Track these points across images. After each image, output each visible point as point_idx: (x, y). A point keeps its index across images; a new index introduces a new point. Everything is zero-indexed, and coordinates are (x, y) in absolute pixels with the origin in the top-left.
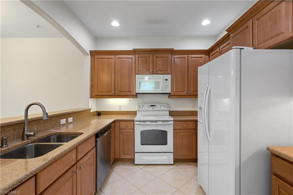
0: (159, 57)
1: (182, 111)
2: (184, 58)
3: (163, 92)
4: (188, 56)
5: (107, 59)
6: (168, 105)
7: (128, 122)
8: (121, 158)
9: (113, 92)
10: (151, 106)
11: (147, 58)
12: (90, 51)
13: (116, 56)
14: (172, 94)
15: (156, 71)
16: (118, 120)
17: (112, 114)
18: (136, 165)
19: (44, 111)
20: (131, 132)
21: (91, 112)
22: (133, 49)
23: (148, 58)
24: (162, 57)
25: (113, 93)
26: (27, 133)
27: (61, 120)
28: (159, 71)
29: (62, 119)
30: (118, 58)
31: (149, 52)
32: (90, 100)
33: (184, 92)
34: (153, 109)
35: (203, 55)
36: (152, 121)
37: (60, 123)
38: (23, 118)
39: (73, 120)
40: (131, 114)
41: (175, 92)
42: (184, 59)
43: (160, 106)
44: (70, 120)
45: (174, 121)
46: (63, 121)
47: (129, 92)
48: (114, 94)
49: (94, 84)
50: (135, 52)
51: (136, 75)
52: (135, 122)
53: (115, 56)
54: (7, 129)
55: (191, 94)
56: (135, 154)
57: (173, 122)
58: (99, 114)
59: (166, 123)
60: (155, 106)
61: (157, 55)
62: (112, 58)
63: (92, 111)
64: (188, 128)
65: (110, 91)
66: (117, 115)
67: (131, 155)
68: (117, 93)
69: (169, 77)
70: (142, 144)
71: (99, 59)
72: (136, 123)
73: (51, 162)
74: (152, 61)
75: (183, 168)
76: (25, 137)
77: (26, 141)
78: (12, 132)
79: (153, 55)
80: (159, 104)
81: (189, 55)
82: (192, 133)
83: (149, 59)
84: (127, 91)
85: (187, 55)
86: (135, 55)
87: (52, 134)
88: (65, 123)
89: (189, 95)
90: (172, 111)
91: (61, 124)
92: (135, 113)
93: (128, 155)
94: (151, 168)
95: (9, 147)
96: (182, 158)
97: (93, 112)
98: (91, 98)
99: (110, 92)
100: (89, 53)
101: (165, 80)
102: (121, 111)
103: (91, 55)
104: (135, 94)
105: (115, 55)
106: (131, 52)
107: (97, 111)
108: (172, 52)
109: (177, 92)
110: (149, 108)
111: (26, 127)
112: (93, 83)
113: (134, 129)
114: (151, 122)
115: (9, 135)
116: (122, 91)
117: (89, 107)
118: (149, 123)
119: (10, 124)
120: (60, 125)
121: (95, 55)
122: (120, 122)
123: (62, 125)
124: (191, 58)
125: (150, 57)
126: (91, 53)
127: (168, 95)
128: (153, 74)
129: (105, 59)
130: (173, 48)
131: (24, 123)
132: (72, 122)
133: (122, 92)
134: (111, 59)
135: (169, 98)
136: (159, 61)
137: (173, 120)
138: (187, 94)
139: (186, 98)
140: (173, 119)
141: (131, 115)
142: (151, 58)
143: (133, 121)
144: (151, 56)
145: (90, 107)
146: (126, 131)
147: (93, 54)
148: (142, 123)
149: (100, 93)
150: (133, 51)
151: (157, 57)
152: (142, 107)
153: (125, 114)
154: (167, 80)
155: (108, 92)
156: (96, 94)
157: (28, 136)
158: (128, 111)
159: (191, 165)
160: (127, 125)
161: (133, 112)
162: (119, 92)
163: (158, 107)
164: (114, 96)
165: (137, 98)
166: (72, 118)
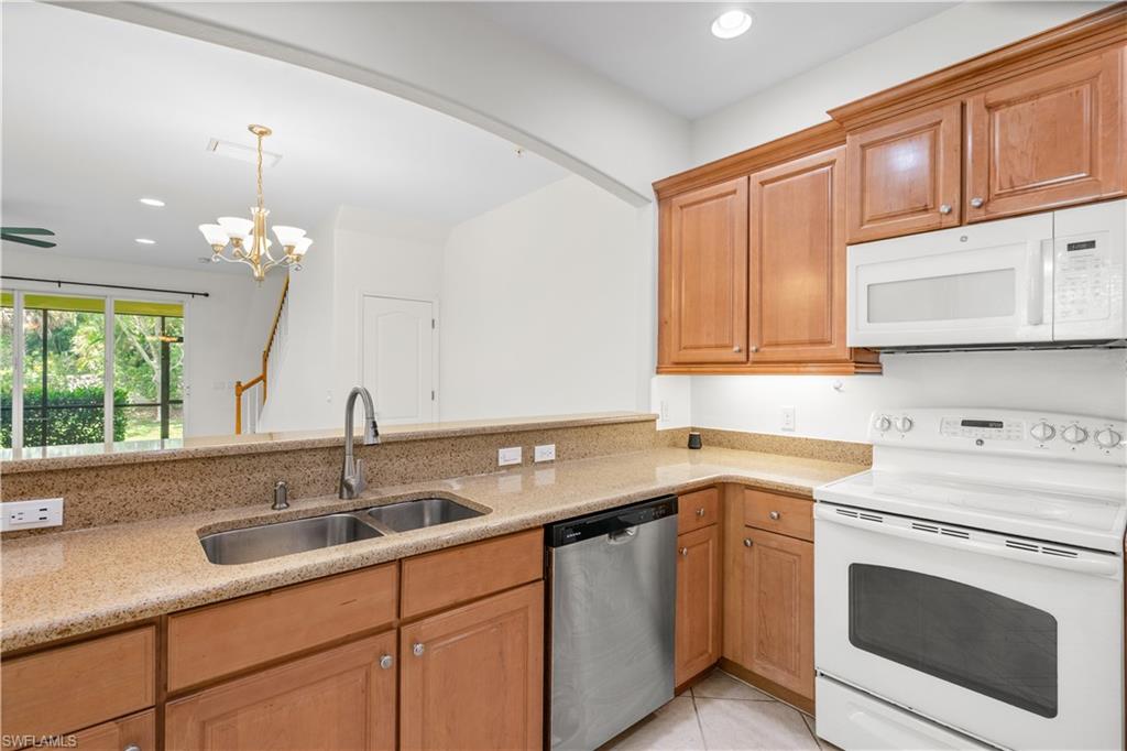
0: (1009, 103)
3: (1049, 339)
5: (715, 201)
7: (782, 498)
8: (748, 666)
9: (736, 348)
10: (965, 423)
12: (653, 184)
13: (752, 176)
15: (988, 203)
16: (737, 478)
17: (752, 450)
19: (368, 416)
20: (799, 556)
21: (658, 429)
22: (828, 112)
23: (927, 135)
24: (1036, 95)
25: (740, 351)
26: (347, 478)
27: (503, 452)
28: (1012, 194)
29: (503, 446)
30: (763, 183)
32: (657, 381)
34: (980, 442)
36: (924, 523)
37: (497, 460)
39: (558, 456)
43: (1039, 432)
44: (545, 452)
46: (510, 455)
47: (812, 343)
48: (742, 357)
49: (670, 315)
50: (842, 125)
51: (849, 248)
52: (816, 504)
53: (749, 178)
54: (306, 458)
56: (819, 680)
57: (1119, 560)
58: (695, 441)
60: (999, 425)
61: (995, 95)
62: (734, 192)
63: (660, 426)
65: (727, 342)
66: (773, 457)
67: (799, 678)
68: (757, 351)
69: (1103, 221)
70: (854, 642)
71: (685, 210)
72: (818, 509)
73: (216, 596)
74: (957, 141)
76: (345, 488)
77: (345, 502)
78: (320, 470)
79: (963, 106)
80: (1037, 418)
83: (936, 136)
84: (805, 337)
86: (844, 140)
87: (432, 493)
88: (519, 461)
91: (501, 463)
92: (859, 457)
93: (781, 667)
95: (290, 510)
97: (666, 432)
98: (658, 373)
99: (727, 346)
100: (652, 196)
101: (1072, 247)
102: (794, 439)
103: (659, 198)
104: (847, 356)
105: (750, 172)
106: (826, 133)
107: (692, 429)
110: (954, 434)
111: (347, 457)
112: (667, 314)
113: (811, 542)
114: (915, 527)
115: (311, 478)
116: (781, 339)
117: (650, 405)
118: (904, 527)
119: (310, 446)
120: (494, 468)
121: (672, 197)
122: (746, 492)
123: (509, 467)
125: (939, 123)
126: (658, 192)
128: (962, 223)
129: (709, 203)
131: (344, 447)
132: (552, 461)
133: (778, 344)
134: (730, 197)
136: (1013, 130)
142: (949, 127)
143: (809, 498)
144: (950, 113)
145: (655, 410)
146: (775, 541)
147: (666, 192)
148: (859, 521)
149: (689, 351)
150: (836, 124)
151: (991, 108)
152: (899, 424)
153: (812, 456)
154: (1091, 244)
155: (717, 347)
156: (675, 358)
158: (827, 442)
160: (775, 514)
161: (856, 453)
162: (766, 346)
163: (1022, 435)
164: (745, 363)
165: (881, 373)
166: (552, 448)
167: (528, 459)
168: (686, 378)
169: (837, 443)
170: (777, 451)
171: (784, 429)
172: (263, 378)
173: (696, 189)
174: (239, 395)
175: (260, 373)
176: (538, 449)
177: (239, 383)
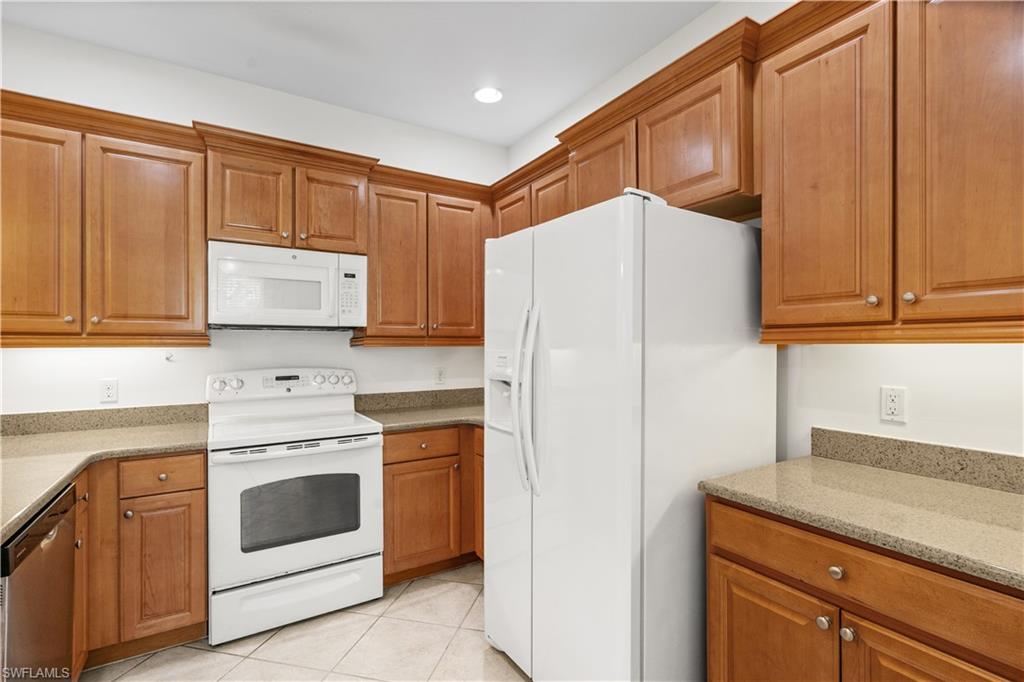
0: (319, 181)
1: (402, 394)
2: (416, 201)
3: (336, 324)
4: (427, 196)
5: (25, 141)
6: (352, 374)
7: (170, 459)
8: (127, 637)
9: (65, 318)
10: (278, 379)
11: (264, 176)
13: (88, 136)
14: (369, 333)
15: (307, 238)
16: (112, 453)
18: (217, 649)
20: (188, 505)
22: (194, 123)
23: (270, 178)
24: (331, 184)
25: (73, 321)
28: (319, 237)
30: (105, 151)
31: (280, 155)
33: (415, 324)
34: (289, 390)
35: (475, 202)
36: (293, 444)
40: (179, 422)
41: (381, 324)
42: (414, 204)
43: (319, 379)
45: (386, 433)
47: (168, 318)
48: (77, 328)
50: (201, 137)
51: (210, 242)
52: (210, 454)
53: (83, 136)
55: (438, 333)
56: (213, 599)
57: (381, 437)
59: (354, 444)
60: (297, 378)
61: (313, 173)
62: (60, 143)
64: (434, 454)
66: (91, 432)
67: (189, 611)
68: (99, 322)
69: (359, 264)
70: (245, 550)
72: (214, 458)
74: (290, 191)
75: (418, 602)
79: (294, 170)
80: (315, 371)
81: (430, 194)
82: (446, 470)
83: (277, 183)
84: (161, 312)
85: (425, 194)
86: (205, 152)
89: (431, 337)
90: (366, 396)
92: (197, 414)
93: (169, 613)
94: (292, 639)
96: (414, 564)
99: (48, 315)
101: (346, 275)
102: (119, 411)
104: (202, 330)
105: (85, 130)
106: (181, 134)
108: (370, 169)
109: (390, 323)
110: (272, 387)
113: (206, 488)
114: (289, 448)
116: (132, 311)
118: (282, 451)
122: (123, 464)
124: (438, 204)
125: (279, 174)
127: (350, 334)
128: (293, 246)
130: (378, 158)
133: (125, 317)
134: (52, 145)
135: (352, 346)
136: (321, 199)
137: (381, 430)
138: (424, 333)
139: (422, 345)
140: (381, 425)
141: (179, 425)
142: (285, 179)
143: (202, 451)
144: (286, 170)
146: (160, 501)
148: (249, 456)
150: (193, 132)
151: (310, 179)
152: (234, 384)
153: (141, 423)
154: (353, 276)
155: (30, 314)
158: (157, 408)
159: (445, 581)
160: (163, 476)
161: (188, 412)
162: (109, 317)
163: (310, 383)
164: (79, 334)
165: (209, 345)
169: (169, 408)
170: (96, 427)
171: (102, 403)
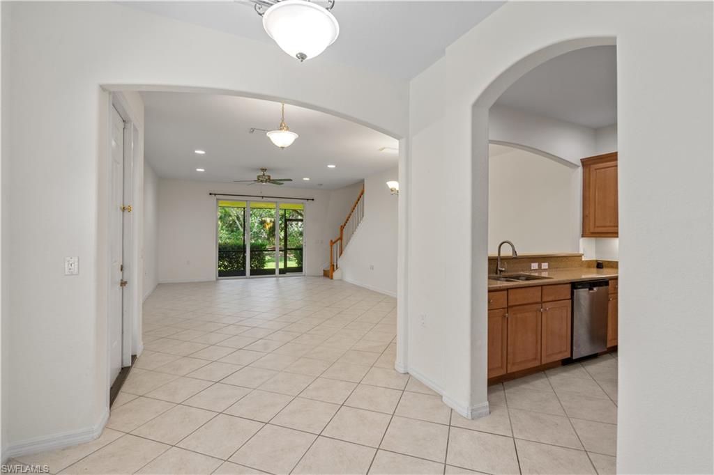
12: (582, 159)
19: (514, 250)
21: (583, 259)
26: (499, 268)
27: (533, 264)
29: (532, 262)
32: (582, 240)
37: (531, 267)
38: (497, 255)
39: (548, 267)
44: (545, 265)
46: (535, 266)
49: (589, 213)
58: (600, 265)
71: (598, 171)
76: (499, 272)
77: (499, 275)
88: (537, 268)
97: (586, 261)
98: (582, 237)
100: (580, 164)
103: (583, 165)
107: (597, 261)
111: (499, 263)
112: (587, 212)
117: (578, 250)
120: (531, 269)
121: (590, 165)
123: (534, 269)
126: (583, 163)
129: (610, 169)
131: (498, 259)
132: (546, 269)
145: (581, 252)
147: (586, 163)
149: (600, 228)
156: (592, 230)
157: (501, 271)
166: (547, 264)
167: (540, 266)
168: (594, 239)
172: (341, 239)
173: (602, 162)
174: (331, 246)
175: (339, 236)
176: (543, 264)
177: (332, 241)
